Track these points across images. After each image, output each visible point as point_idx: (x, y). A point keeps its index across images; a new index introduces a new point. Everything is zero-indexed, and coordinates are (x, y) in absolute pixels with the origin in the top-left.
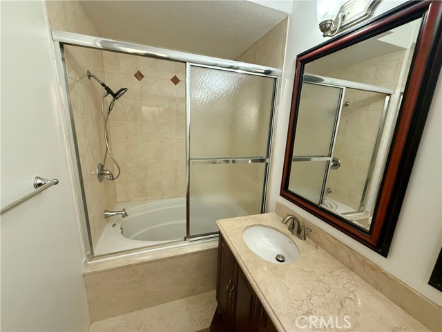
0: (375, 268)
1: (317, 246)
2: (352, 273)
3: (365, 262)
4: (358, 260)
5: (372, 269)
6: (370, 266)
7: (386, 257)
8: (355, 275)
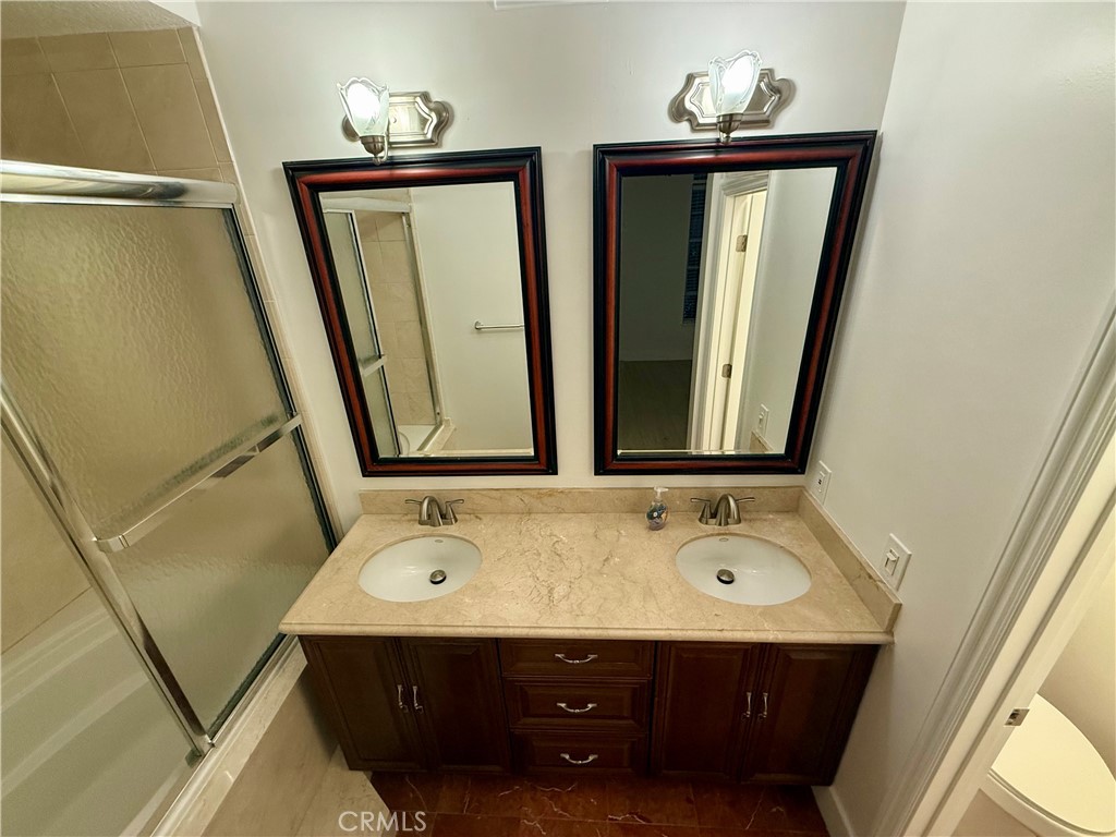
0: (552, 493)
1: (477, 517)
2: (533, 516)
3: (540, 494)
4: (533, 496)
5: (550, 495)
6: (546, 494)
7: (556, 473)
8: (537, 516)
